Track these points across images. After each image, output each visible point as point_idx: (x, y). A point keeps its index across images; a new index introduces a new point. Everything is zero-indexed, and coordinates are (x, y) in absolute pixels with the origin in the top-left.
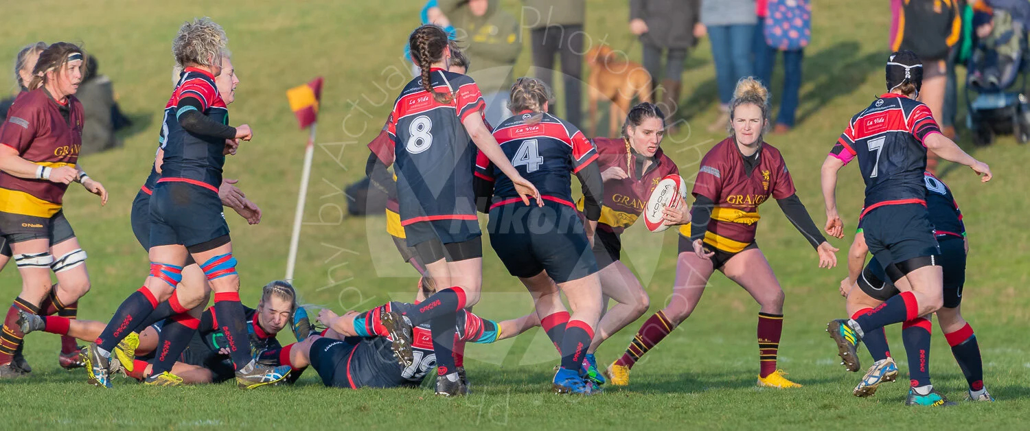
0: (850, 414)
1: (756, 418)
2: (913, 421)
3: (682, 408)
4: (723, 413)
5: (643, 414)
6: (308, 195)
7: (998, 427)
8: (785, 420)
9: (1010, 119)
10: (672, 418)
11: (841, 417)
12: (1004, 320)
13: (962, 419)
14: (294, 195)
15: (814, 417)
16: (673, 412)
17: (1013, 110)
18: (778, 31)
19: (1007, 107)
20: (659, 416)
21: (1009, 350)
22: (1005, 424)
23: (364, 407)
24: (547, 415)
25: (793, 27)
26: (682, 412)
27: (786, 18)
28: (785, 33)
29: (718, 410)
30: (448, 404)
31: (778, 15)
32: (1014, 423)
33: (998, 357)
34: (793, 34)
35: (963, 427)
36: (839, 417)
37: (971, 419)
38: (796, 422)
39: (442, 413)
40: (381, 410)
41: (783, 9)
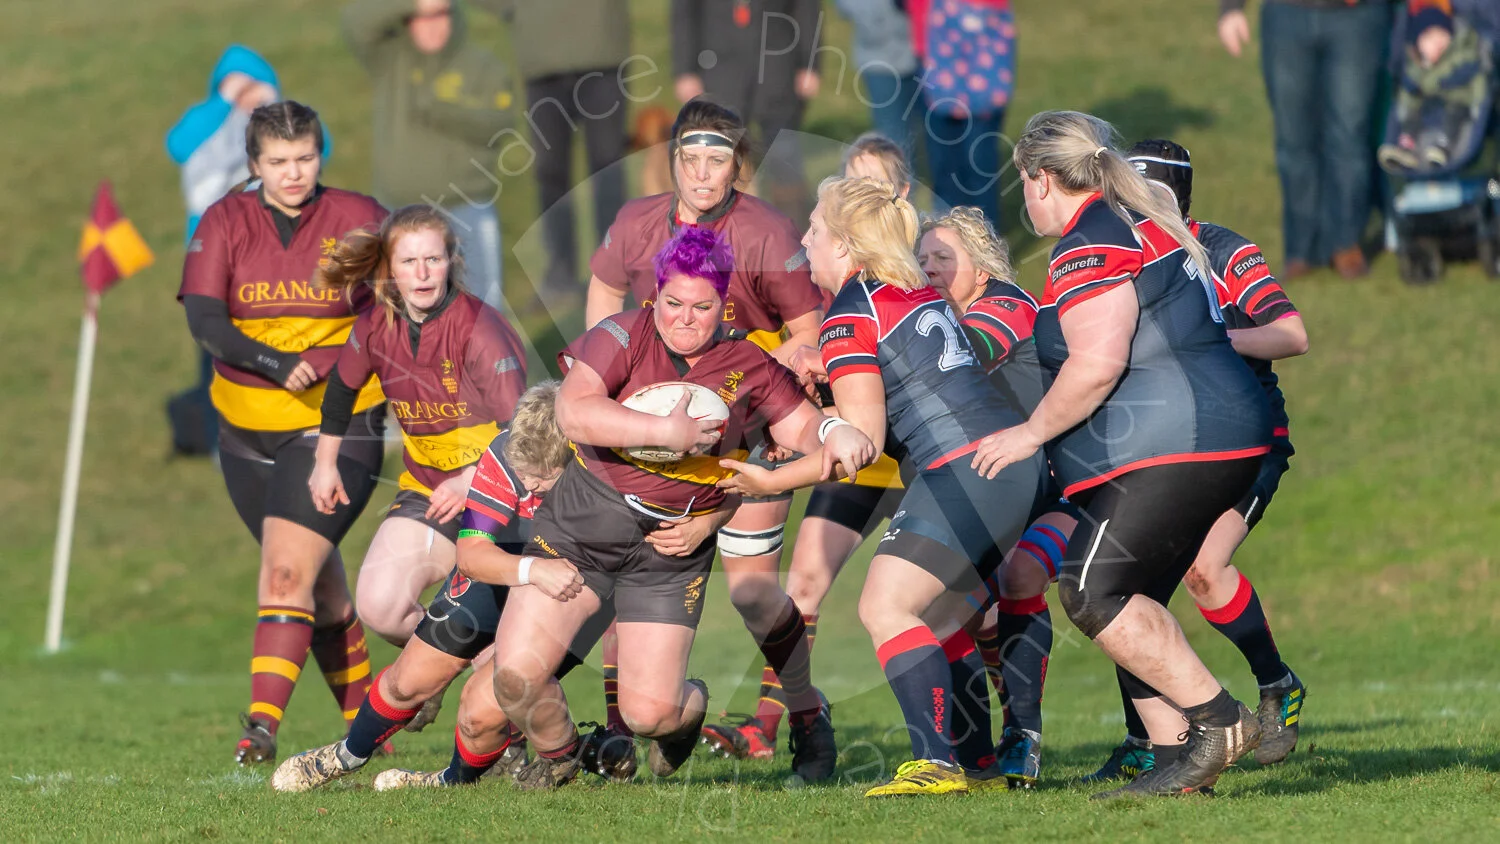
0: (1167, 819)
1: (982, 831)
2: (1291, 828)
3: (837, 815)
4: (917, 822)
5: (759, 830)
6: (91, 416)
7: (1459, 836)
8: (1039, 833)
9: (1471, 229)
10: (818, 835)
11: (1149, 825)
12: (1470, 626)
13: (1387, 822)
14: (64, 418)
15: (1097, 827)
16: (818, 825)
17: (1477, 213)
18: (946, 80)
19: (1466, 206)
20: (791, 832)
21: (1481, 684)
22: (1473, 829)
23: (210, 831)
24: (571, 837)
25: (975, 69)
26: (837, 824)
27: (960, 54)
28: (961, 84)
29: (907, 817)
30: (375, 819)
31: (945, 50)
32: (1489, 826)
33: (1458, 698)
34: (977, 83)
35: (1390, 838)
36: (1146, 824)
37: (1407, 822)
38: (1062, 836)
39: (365, 837)
40: (243, 835)
41: (955, 37)
